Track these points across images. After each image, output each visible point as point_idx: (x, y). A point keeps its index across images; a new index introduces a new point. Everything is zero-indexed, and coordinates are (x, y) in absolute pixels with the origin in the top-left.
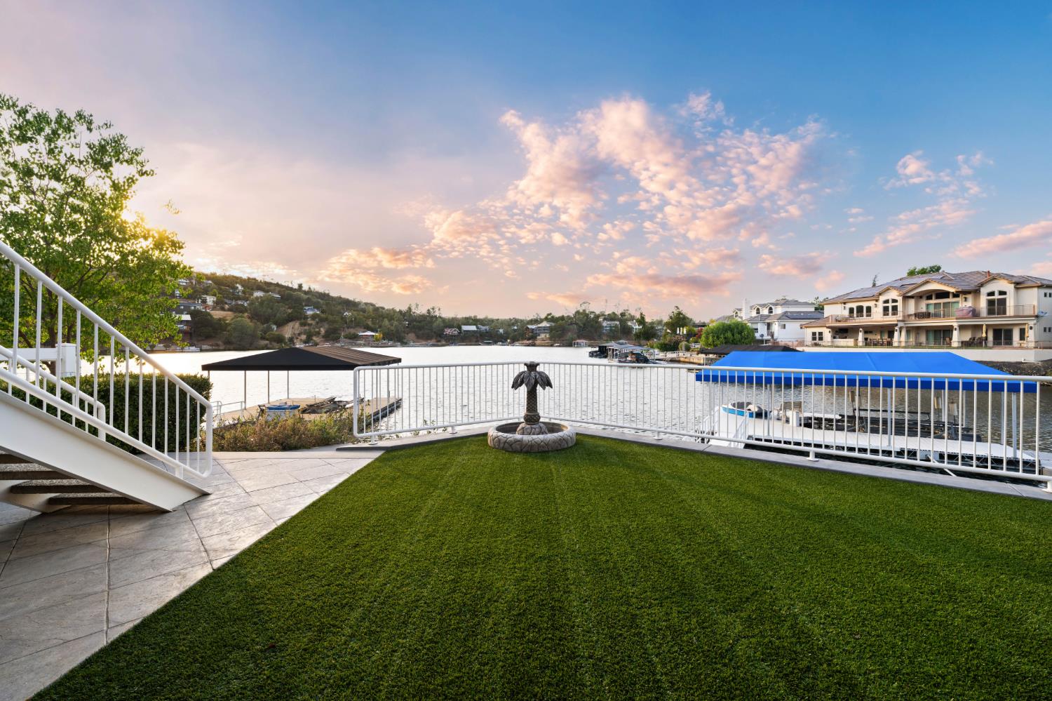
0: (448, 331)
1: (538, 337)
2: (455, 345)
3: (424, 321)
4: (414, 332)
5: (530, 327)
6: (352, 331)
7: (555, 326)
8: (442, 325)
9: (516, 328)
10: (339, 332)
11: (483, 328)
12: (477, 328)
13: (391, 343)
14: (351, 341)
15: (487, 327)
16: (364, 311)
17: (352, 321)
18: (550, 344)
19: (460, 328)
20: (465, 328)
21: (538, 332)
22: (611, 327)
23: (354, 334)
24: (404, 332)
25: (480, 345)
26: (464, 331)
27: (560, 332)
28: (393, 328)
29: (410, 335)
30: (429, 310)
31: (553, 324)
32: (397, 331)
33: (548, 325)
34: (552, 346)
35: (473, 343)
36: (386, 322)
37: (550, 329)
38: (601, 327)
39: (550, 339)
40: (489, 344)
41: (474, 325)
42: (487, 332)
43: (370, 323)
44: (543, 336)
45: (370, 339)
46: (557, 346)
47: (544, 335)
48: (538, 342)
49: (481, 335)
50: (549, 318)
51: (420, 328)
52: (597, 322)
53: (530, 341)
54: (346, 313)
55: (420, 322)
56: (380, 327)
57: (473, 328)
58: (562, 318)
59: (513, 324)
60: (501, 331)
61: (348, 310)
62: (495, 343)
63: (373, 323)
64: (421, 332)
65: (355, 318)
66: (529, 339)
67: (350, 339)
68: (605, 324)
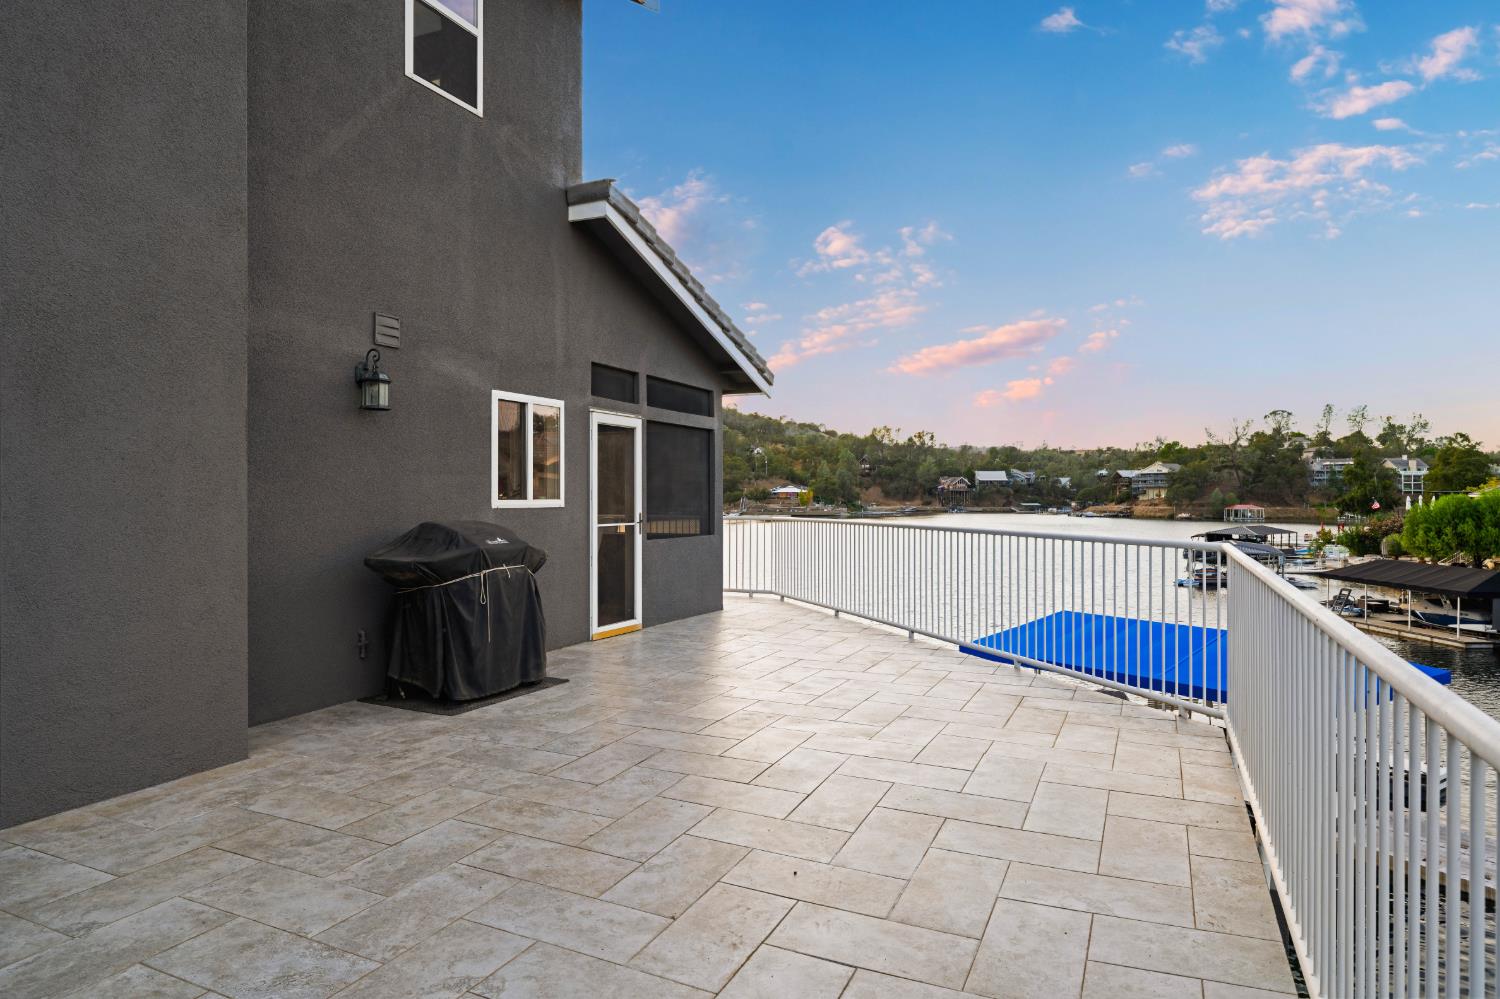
0: (946, 483)
1: (1141, 498)
2: (960, 511)
3: (899, 461)
4: (880, 485)
5: (1124, 473)
6: (762, 485)
7: (1181, 472)
8: (935, 469)
9: (1104, 472)
10: (740, 487)
11: (1021, 475)
12: (1009, 475)
13: (828, 509)
14: (759, 504)
15: (1032, 475)
16: (792, 442)
17: (763, 465)
18: (1167, 514)
19: (972, 477)
20: (982, 476)
21: (1140, 485)
22: (1333, 473)
23: (764, 492)
24: (860, 485)
25: (1012, 512)
26: (981, 482)
27: (1193, 487)
28: (835, 479)
29: (871, 490)
30: (910, 440)
31: (1177, 467)
32: (843, 485)
33: (1165, 470)
34: (1172, 518)
35: (997, 509)
36: (824, 467)
37: (1171, 478)
38: (1304, 472)
39: (1168, 501)
40: (1031, 510)
41: (1001, 469)
42: (1029, 485)
43: (798, 469)
44: (1152, 494)
45: (794, 500)
46: (1182, 519)
47: (1156, 492)
48: (1138, 509)
49: (1016, 491)
50: (1170, 453)
51: (891, 477)
52: (1294, 462)
53: (1122, 507)
54: (759, 449)
55: (892, 464)
56: (814, 475)
57: (1001, 476)
58: (1200, 453)
59: (1101, 465)
60: (1065, 481)
61: (763, 441)
62: (1044, 508)
63: (805, 469)
64: (893, 485)
65: (770, 461)
66: (1120, 501)
67: (757, 499)
68: (1316, 466)
